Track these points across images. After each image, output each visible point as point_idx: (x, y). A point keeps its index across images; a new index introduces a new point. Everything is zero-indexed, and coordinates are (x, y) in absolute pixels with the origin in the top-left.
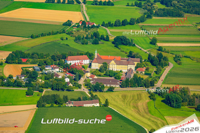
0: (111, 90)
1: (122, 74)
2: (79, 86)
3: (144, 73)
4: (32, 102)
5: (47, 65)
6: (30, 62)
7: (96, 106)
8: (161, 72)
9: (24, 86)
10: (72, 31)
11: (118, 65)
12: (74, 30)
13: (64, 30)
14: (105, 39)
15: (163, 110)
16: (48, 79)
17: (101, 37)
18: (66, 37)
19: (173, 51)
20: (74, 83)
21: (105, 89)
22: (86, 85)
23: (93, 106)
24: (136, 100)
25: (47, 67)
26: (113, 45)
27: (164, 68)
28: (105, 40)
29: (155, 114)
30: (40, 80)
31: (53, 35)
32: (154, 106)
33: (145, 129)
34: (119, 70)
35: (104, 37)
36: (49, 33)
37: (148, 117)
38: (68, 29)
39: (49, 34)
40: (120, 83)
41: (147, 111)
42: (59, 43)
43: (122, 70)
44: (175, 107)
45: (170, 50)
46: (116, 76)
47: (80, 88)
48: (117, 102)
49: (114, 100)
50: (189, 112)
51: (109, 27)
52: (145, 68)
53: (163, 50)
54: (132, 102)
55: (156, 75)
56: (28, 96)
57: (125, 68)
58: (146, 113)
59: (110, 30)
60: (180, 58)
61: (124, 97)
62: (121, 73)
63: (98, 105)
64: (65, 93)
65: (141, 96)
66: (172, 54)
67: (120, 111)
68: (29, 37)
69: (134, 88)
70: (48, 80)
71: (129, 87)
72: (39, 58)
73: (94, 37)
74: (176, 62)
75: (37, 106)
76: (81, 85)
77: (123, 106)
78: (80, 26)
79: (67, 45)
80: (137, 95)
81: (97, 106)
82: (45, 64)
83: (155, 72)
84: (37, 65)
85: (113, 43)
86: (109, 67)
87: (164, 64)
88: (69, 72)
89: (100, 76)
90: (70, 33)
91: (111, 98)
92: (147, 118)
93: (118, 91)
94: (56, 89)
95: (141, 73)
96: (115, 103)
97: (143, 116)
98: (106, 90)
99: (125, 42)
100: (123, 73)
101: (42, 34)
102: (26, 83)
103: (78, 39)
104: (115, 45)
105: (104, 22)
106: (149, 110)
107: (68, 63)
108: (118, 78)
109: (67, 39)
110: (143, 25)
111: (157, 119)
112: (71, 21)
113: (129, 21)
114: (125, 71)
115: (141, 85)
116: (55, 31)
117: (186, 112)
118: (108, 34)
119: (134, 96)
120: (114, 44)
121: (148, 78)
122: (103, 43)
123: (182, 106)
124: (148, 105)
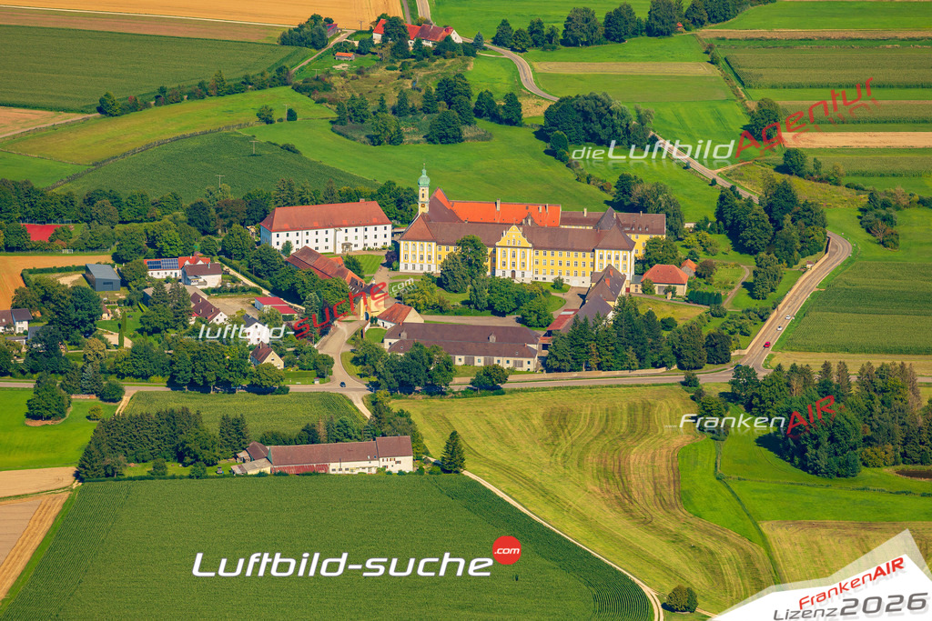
0: (489, 383)
1: (561, 300)
2: (321, 368)
3: (682, 290)
4: (52, 456)
5: (159, 254)
6: (72, 241)
7: (395, 469)
8: (780, 289)
9: (23, 372)
10: (328, 74)
11: (541, 252)
12: (339, 67)
13: (280, 70)
14: (501, 112)
15: (757, 491)
16: (156, 330)
17: (478, 103)
18: (287, 106)
19: (863, 174)
20: (296, 353)
21: (456, 380)
22: (355, 361)
23: (379, 470)
24: (622, 438)
25: (159, 268)
26: (542, 146)
27: (796, 268)
28: (500, 121)
29: (713, 509)
30: (113, 339)
31: (219, 95)
32: (712, 466)
33: (646, 590)
34: (550, 279)
35: (492, 102)
36: (201, 85)
37: (672, 526)
38: (305, 63)
39: (200, 92)
40: (545, 347)
41: (669, 493)
42: (245, 139)
43: (564, 277)
44: (829, 473)
45: (842, 170)
46: (524, 309)
47: (321, 376)
48: (513, 448)
49: (502, 438)
50: (897, 499)
51: (531, 51)
52: (694, 265)
53: (809, 166)
54: (596, 447)
55: (746, 301)
56: (39, 423)
57: (580, 269)
58: (664, 505)
59: (535, 64)
60: (895, 213)
61: (559, 421)
62: (555, 294)
63: (406, 464)
64: (240, 404)
65: (648, 416)
66: (857, 188)
67: (526, 493)
68: (90, 107)
69: (618, 373)
70: (157, 336)
71: (589, 368)
72: (120, 222)
73: (442, 106)
74: (868, 231)
75: (77, 476)
76: (328, 362)
77: (545, 471)
78: (374, 46)
79: (289, 149)
80: (632, 409)
81: (401, 473)
82: (150, 250)
83: (745, 285)
84: (108, 258)
85: (541, 134)
86: (494, 261)
87: (799, 246)
88: (276, 292)
89: (440, 309)
90: (314, 87)
91: (485, 428)
92: (662, 532)
93: (526, 391)
94: (193, 385)
95: (667, 291)
96: (503, 456)
97: (646, 523)
98: (463, 388)
99: (604, 127)
100: (566, 296)
101: (163, 90)
102: (32, 355)
103: (350, 117)
104: (547, 146)
105: (505, 23)
106: (685, 487)
107: (274, 245)
108: (534, 318)
109: (292, 115)
110: (723, 39)
111: (719, 538)
112: (329, 21)
113: (642, 14)
114: (579, 280)
115: (656, 357)
116: (232, 75)
117: (884, 498)
118: (521, 86)
119: (609, 417)
120: (547, 139)
121: (700, 317)
122: (486, 137)
123: (865, 465)
124: (680, 463)
